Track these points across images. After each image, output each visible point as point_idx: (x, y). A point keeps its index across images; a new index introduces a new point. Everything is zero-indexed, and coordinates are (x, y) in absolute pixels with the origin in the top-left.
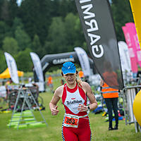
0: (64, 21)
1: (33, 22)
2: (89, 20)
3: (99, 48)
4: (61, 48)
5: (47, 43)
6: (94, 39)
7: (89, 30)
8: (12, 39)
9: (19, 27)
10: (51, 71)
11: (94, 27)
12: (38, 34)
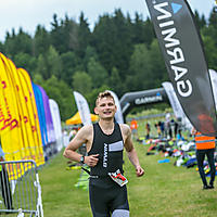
0: (149, 49)
1: (110, 51)
2: (172, 49)
3: (186, 84)
4: (146, 83)
5: (129, 78)
6: (179, 72)
7: (172, 62)
8: (84, 74)
9: (92, 59)
10: (134, 113)
11: (179, 57)
12: (117, 67)
